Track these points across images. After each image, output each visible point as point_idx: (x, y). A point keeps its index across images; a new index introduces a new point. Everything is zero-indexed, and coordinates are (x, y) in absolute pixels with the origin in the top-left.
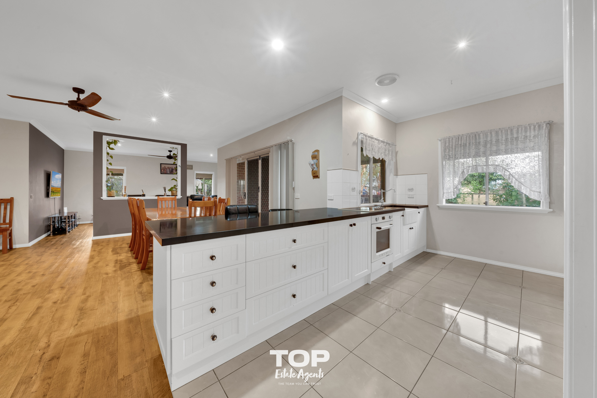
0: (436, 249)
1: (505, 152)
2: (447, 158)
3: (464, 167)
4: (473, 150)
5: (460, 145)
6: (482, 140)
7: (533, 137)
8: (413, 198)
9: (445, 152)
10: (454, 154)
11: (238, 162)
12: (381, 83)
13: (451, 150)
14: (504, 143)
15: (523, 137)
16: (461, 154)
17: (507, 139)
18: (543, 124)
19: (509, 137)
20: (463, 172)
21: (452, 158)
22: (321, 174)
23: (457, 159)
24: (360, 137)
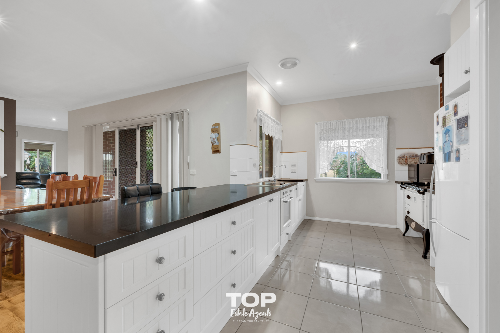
0: (314, 216)
1: (362, 137)
2: (322, 139)
3: (334, 147)
4: (341, 133)
5: (332, 129)
6: (347, 126)
7: (379, 127)
8: (296, 173)
9: (320, 134)
10: (327, 136)
11: (104, 131)
12: (283, 65)
13: (325, 133)
14: (361, 130)
15: (373, 126)
16: (332, 136)
17: (363, 127)
18: (384, 118)
19: (364, 125)
20: (334, 151)
21: (326, 139)
22: (222, 149)
23: (330, 141)
24: (259, 114)
